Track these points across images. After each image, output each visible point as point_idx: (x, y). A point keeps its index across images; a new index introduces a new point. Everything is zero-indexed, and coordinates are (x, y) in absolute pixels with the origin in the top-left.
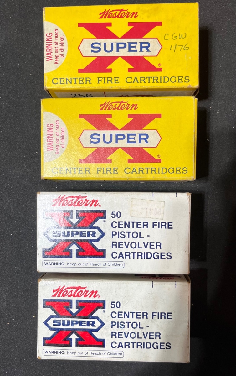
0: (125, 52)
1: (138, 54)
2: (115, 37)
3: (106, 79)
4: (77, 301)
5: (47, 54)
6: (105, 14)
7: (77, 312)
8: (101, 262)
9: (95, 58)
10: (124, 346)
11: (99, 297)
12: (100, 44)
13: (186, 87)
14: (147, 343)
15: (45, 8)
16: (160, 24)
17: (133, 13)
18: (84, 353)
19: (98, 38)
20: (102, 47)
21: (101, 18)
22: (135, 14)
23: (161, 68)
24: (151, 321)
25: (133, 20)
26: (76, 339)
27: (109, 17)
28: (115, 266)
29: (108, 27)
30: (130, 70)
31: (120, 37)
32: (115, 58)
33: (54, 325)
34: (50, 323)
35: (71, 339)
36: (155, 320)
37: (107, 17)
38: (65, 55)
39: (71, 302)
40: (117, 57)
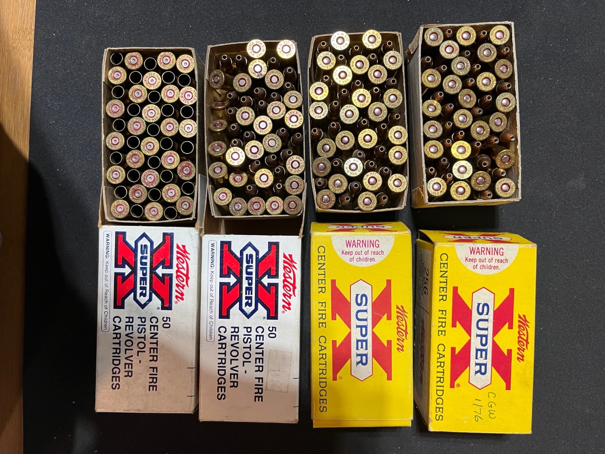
0: (476, 344)
1: (473, 361)
2: (495, 332)
3: (444, 320)
4: (172, 275)
5: (478, 248)
6: (523, 321)
7: (157, 275)
8: (214, 312)
9: (470, 308)
10: (116, 332)
11: (176, 302)
12: (487, 314)
13: (430, 416)
14: (119, 360)
15: (536, 248)
16: (508, 387)
17: (523, 356)
18: (106, 282)
19: (495, 312)
20: (484, 317)
21: (520, 317)
22: (521, 358)
23: (454, 387)
24: (147, 366)
25: (514, 356)
26: (124, 273)
27: (519, 326)
28: (209, 330)
29: (507, 325)
30: (453, 349)
31: (494, 339)
32: (469, 331)
33: (141, 246)
34: (144, 241)
35: (124, 267)
36: (148, 371)
37: (520, 324)
38: (476, 271)
39: (171, 267)
40: (470, 334)
